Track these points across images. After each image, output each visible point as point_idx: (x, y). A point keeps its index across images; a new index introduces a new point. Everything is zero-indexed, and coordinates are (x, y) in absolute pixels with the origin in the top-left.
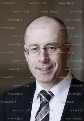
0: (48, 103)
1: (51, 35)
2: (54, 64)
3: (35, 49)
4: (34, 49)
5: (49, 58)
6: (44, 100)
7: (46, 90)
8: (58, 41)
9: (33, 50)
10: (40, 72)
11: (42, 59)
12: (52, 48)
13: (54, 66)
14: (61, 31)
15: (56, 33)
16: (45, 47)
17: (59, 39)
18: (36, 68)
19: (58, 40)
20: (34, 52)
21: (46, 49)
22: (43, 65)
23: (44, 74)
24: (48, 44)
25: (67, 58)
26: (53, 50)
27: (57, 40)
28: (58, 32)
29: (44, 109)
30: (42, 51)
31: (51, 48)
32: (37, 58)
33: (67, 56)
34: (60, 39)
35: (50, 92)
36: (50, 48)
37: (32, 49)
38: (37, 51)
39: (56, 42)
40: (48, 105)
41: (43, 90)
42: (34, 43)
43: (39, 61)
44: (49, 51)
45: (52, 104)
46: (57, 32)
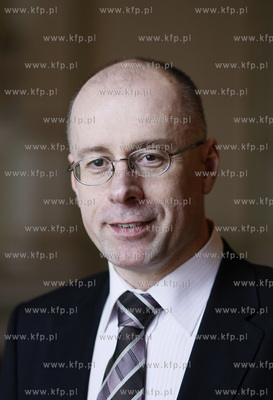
0: (143, 332)
1: (147, 115)
2: (157, 210)
3: (99, 163)
4: (94, 161)
5: (141, 189)
6: (130, 324)
7: (138, 293)
8: (169, 135)
9: (93, 165)
10: (116, 234)
11: (120, 191)
12: (151, 157)
13: (159, 217)
14: (179, 105)
15: (165, 109)
16: (128, 154)
17: (175, 128)
18: (104, 224)
19: (170, 131)
20: (96, 171)
21: (131, 161)
22: (122, 214)
23: (128, 239)
24: (139, 143)
25: (206, 190)
26: (156, 163)
27: (167, 130)
28: (169, 106)
29: (130, 352)
30: (121, 167)
31: (148, 159)
32: (107, 191)
33: (203, 184)
34: (178, 129)
35: (149, 298)
36: (145, 159)
37: (89, 164)
38: (106, 170)
39: (163, 136)
40: (144, 337)
41: (128, 292)
42: (93, 144)
43: (112, 200)
44: (144, 169)
45: (156, 334)
46: (167, 107)
